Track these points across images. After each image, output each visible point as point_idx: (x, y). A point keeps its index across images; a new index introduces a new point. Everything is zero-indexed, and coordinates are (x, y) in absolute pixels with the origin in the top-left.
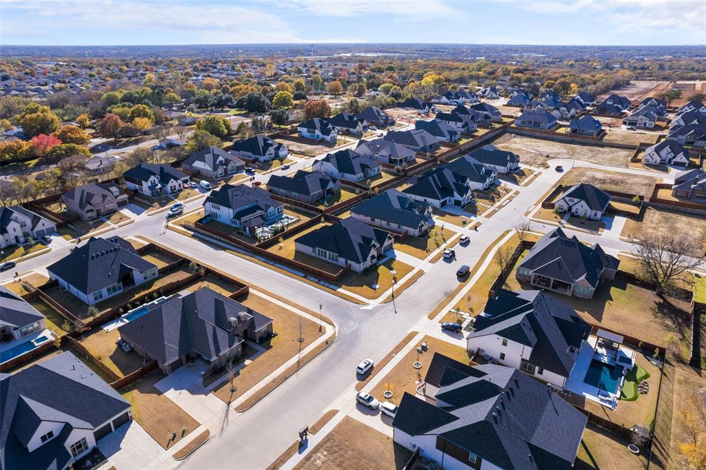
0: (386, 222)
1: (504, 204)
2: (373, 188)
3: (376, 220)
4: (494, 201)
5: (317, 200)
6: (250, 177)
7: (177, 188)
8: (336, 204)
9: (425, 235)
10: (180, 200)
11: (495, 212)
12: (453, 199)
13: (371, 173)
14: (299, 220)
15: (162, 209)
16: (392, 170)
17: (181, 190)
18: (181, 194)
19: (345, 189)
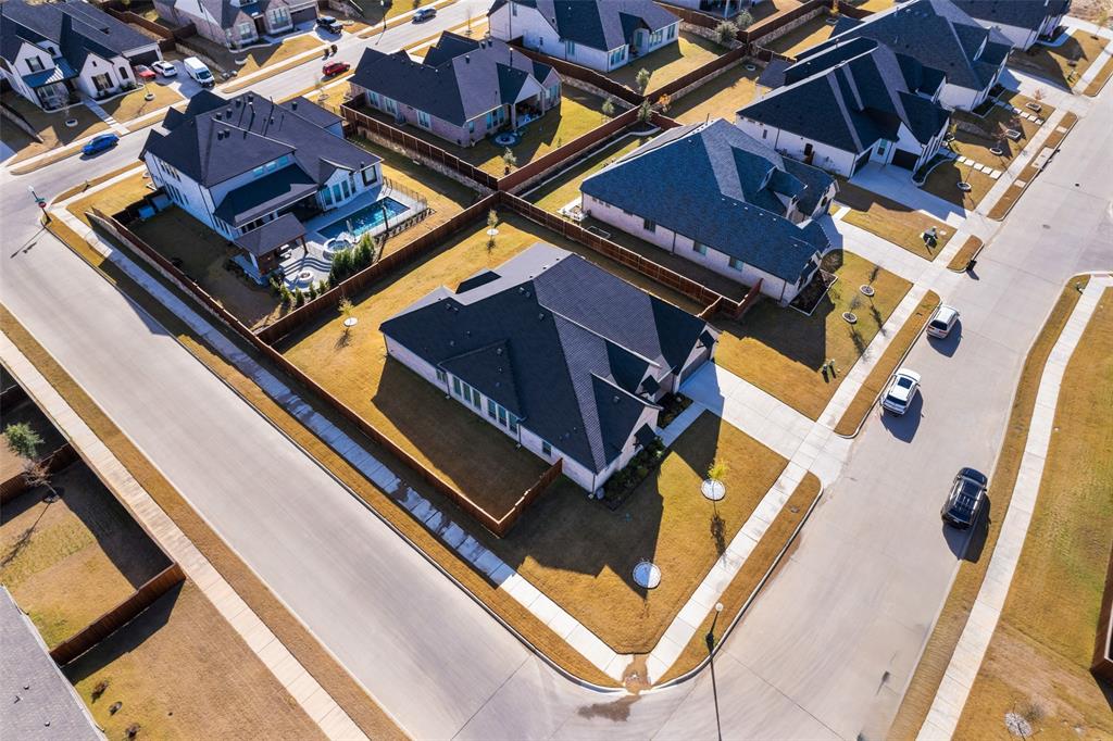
0: (690, 243)
1: (1040, 162)
2: (654, 98)
3: (658, 227)
4: (1008, 154)
5: (488, 136)
6: (327, 45)
7: (117, 80)
8: (543, 151)
9: (816, 298)
10: (121, 120)
11: (1014, 194)
12: (891, 148)
13: (652, 41)
14: (422, 215)
15: (62, 149)
16: (707, 32)
17: (130, 87)
18: (130, 100)
19: (574, 94)
